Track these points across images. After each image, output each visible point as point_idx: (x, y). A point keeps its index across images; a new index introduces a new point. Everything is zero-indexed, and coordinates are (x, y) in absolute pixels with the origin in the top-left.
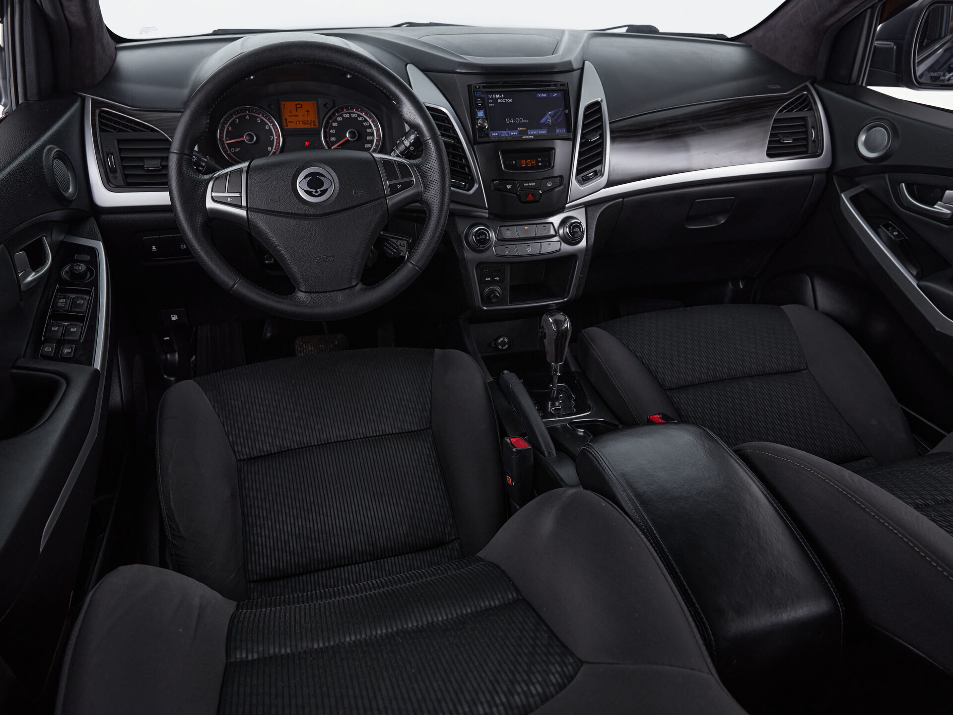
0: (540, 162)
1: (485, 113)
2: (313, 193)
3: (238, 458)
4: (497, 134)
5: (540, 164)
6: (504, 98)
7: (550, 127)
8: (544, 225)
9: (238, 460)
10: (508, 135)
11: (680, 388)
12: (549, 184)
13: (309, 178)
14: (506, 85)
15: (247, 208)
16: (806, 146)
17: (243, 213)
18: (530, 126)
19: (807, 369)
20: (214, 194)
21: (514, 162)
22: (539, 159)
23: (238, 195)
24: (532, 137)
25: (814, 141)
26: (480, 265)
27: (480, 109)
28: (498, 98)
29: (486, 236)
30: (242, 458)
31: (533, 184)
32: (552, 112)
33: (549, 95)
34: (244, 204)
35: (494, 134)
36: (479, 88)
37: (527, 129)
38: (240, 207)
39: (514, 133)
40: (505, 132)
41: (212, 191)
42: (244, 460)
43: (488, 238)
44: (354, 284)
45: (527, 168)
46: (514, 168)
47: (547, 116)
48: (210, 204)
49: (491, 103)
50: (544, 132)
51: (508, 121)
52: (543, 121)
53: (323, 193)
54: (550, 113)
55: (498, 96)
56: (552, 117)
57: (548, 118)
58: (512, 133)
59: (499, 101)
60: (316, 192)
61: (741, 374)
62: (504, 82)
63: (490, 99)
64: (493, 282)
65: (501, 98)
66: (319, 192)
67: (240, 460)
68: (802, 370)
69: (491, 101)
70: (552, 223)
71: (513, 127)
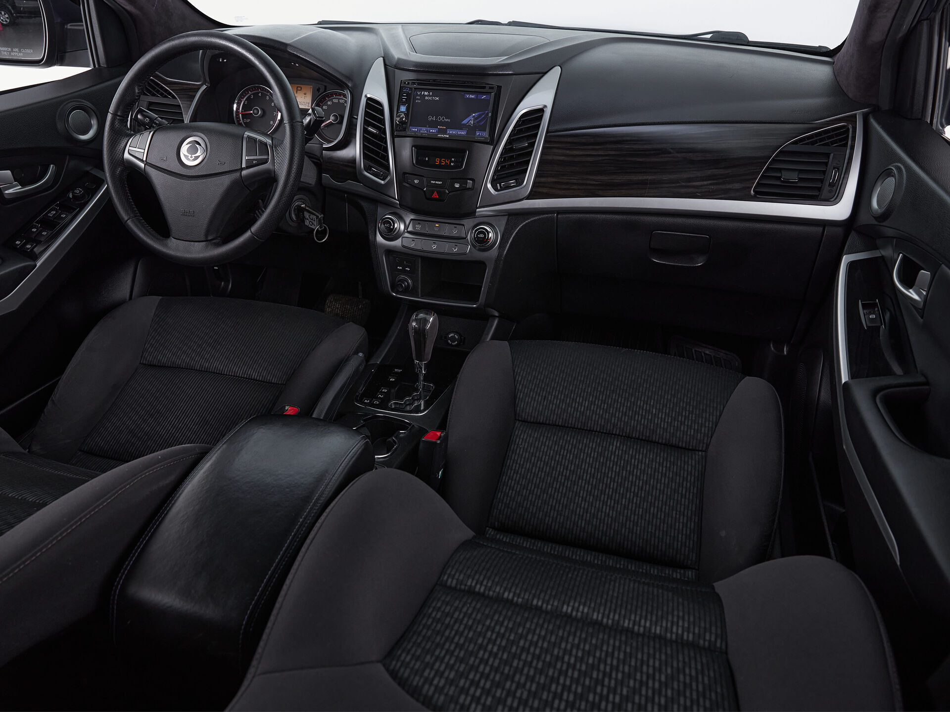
0: (453, 162)
1: (408, 109)
2: (189, 157)
3: (142, 362)
4: (416, 130)
5: (452, 164)
6: (432, 96)
7: (472, 129)
8: (455, 226)
9: (140, 363)
10: (427, 131)
11: (536, 424)
12: (457, 186)
13: (189, 145)
14: (435, 83)
15: (147, 163)
16: (819, 189)
17: (142, 165)
18: (450, 126)
19: (706, 451)
20: (131, 148)
21: (427, 159)
22: (453, 159)
23: (142, 151)
24: (448, 136)
25: (832, 185)
26: (389, 252)
27: (404, 104)
28: (426, 96)
29: (391, 225)
30: (144, 362)
31: (440, 183)
32: (477, 114)
33: (477, 96)
34: (144, 159)
35: (414, 130)
36: (408, 83)
37: (447, 128)
38: (142, 161)
39: (433, 131)
40: (424, 129)
41: (130, 146)
42: (145, 364)
43: (392, 227)
44: (210, 238)
45: (440, 166)
46: (427, 164)
47: (471, 117)
48: (126, 155)
49: (418, 99)
50: (463, 133)
51: (430, 118)
52: (465, 122)
53: (197, 158)
54: (474, 115)
55: (426, 93)
56: (475, 119)
57: (470, 120)
58: (431, 131)
59: (426, 98)
60: (191, 157)
61: (618, 431)
62: (434, 80)
63: (419, 95)
64: (403, 271)
65: (428, 96)
66: (193, 158)
67: (143, 364)
68: (699, 451)
69: (419, 98)
70: (463, 225)
71: (433, 125)
